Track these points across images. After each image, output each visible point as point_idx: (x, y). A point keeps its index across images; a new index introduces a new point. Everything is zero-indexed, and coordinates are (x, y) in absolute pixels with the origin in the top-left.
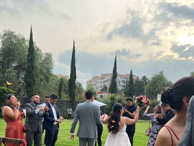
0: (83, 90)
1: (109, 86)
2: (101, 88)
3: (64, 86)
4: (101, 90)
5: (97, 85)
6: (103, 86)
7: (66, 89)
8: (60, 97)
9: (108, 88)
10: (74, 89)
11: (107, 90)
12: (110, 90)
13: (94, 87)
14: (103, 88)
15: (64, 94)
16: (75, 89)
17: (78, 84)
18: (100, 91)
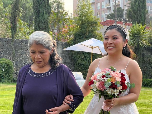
0: (67, 17)
1: (127, 8)
2: (108, 13)
3: (23, 9)
4: (108, 17)
5: (99, 5)
6: (112, 8)
7: (28, 16)
8: (15, 33)
9: (125, 12)
10: (46, 15)
11: (122, 16)
12: (129, 15)
13: (92, 9)
14: (112, 12)
15: (24, 25)
16: (49, 14)
17: (55, 4)
18: (105, 20)
